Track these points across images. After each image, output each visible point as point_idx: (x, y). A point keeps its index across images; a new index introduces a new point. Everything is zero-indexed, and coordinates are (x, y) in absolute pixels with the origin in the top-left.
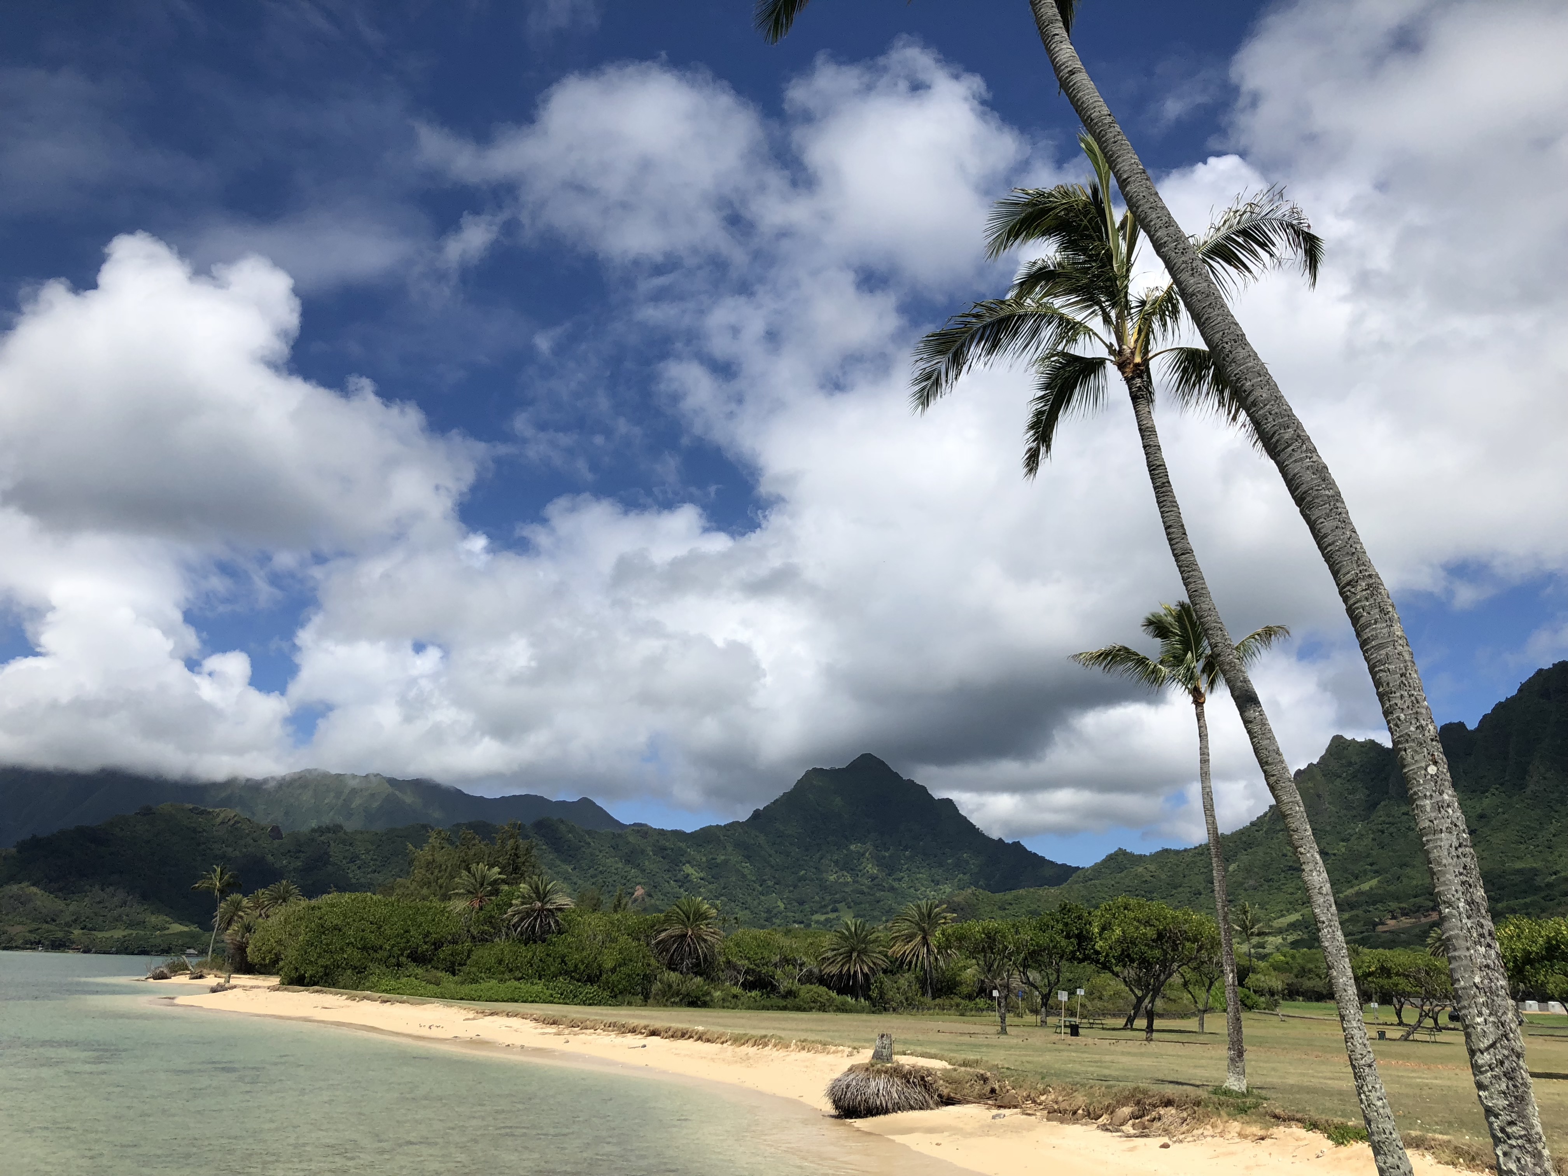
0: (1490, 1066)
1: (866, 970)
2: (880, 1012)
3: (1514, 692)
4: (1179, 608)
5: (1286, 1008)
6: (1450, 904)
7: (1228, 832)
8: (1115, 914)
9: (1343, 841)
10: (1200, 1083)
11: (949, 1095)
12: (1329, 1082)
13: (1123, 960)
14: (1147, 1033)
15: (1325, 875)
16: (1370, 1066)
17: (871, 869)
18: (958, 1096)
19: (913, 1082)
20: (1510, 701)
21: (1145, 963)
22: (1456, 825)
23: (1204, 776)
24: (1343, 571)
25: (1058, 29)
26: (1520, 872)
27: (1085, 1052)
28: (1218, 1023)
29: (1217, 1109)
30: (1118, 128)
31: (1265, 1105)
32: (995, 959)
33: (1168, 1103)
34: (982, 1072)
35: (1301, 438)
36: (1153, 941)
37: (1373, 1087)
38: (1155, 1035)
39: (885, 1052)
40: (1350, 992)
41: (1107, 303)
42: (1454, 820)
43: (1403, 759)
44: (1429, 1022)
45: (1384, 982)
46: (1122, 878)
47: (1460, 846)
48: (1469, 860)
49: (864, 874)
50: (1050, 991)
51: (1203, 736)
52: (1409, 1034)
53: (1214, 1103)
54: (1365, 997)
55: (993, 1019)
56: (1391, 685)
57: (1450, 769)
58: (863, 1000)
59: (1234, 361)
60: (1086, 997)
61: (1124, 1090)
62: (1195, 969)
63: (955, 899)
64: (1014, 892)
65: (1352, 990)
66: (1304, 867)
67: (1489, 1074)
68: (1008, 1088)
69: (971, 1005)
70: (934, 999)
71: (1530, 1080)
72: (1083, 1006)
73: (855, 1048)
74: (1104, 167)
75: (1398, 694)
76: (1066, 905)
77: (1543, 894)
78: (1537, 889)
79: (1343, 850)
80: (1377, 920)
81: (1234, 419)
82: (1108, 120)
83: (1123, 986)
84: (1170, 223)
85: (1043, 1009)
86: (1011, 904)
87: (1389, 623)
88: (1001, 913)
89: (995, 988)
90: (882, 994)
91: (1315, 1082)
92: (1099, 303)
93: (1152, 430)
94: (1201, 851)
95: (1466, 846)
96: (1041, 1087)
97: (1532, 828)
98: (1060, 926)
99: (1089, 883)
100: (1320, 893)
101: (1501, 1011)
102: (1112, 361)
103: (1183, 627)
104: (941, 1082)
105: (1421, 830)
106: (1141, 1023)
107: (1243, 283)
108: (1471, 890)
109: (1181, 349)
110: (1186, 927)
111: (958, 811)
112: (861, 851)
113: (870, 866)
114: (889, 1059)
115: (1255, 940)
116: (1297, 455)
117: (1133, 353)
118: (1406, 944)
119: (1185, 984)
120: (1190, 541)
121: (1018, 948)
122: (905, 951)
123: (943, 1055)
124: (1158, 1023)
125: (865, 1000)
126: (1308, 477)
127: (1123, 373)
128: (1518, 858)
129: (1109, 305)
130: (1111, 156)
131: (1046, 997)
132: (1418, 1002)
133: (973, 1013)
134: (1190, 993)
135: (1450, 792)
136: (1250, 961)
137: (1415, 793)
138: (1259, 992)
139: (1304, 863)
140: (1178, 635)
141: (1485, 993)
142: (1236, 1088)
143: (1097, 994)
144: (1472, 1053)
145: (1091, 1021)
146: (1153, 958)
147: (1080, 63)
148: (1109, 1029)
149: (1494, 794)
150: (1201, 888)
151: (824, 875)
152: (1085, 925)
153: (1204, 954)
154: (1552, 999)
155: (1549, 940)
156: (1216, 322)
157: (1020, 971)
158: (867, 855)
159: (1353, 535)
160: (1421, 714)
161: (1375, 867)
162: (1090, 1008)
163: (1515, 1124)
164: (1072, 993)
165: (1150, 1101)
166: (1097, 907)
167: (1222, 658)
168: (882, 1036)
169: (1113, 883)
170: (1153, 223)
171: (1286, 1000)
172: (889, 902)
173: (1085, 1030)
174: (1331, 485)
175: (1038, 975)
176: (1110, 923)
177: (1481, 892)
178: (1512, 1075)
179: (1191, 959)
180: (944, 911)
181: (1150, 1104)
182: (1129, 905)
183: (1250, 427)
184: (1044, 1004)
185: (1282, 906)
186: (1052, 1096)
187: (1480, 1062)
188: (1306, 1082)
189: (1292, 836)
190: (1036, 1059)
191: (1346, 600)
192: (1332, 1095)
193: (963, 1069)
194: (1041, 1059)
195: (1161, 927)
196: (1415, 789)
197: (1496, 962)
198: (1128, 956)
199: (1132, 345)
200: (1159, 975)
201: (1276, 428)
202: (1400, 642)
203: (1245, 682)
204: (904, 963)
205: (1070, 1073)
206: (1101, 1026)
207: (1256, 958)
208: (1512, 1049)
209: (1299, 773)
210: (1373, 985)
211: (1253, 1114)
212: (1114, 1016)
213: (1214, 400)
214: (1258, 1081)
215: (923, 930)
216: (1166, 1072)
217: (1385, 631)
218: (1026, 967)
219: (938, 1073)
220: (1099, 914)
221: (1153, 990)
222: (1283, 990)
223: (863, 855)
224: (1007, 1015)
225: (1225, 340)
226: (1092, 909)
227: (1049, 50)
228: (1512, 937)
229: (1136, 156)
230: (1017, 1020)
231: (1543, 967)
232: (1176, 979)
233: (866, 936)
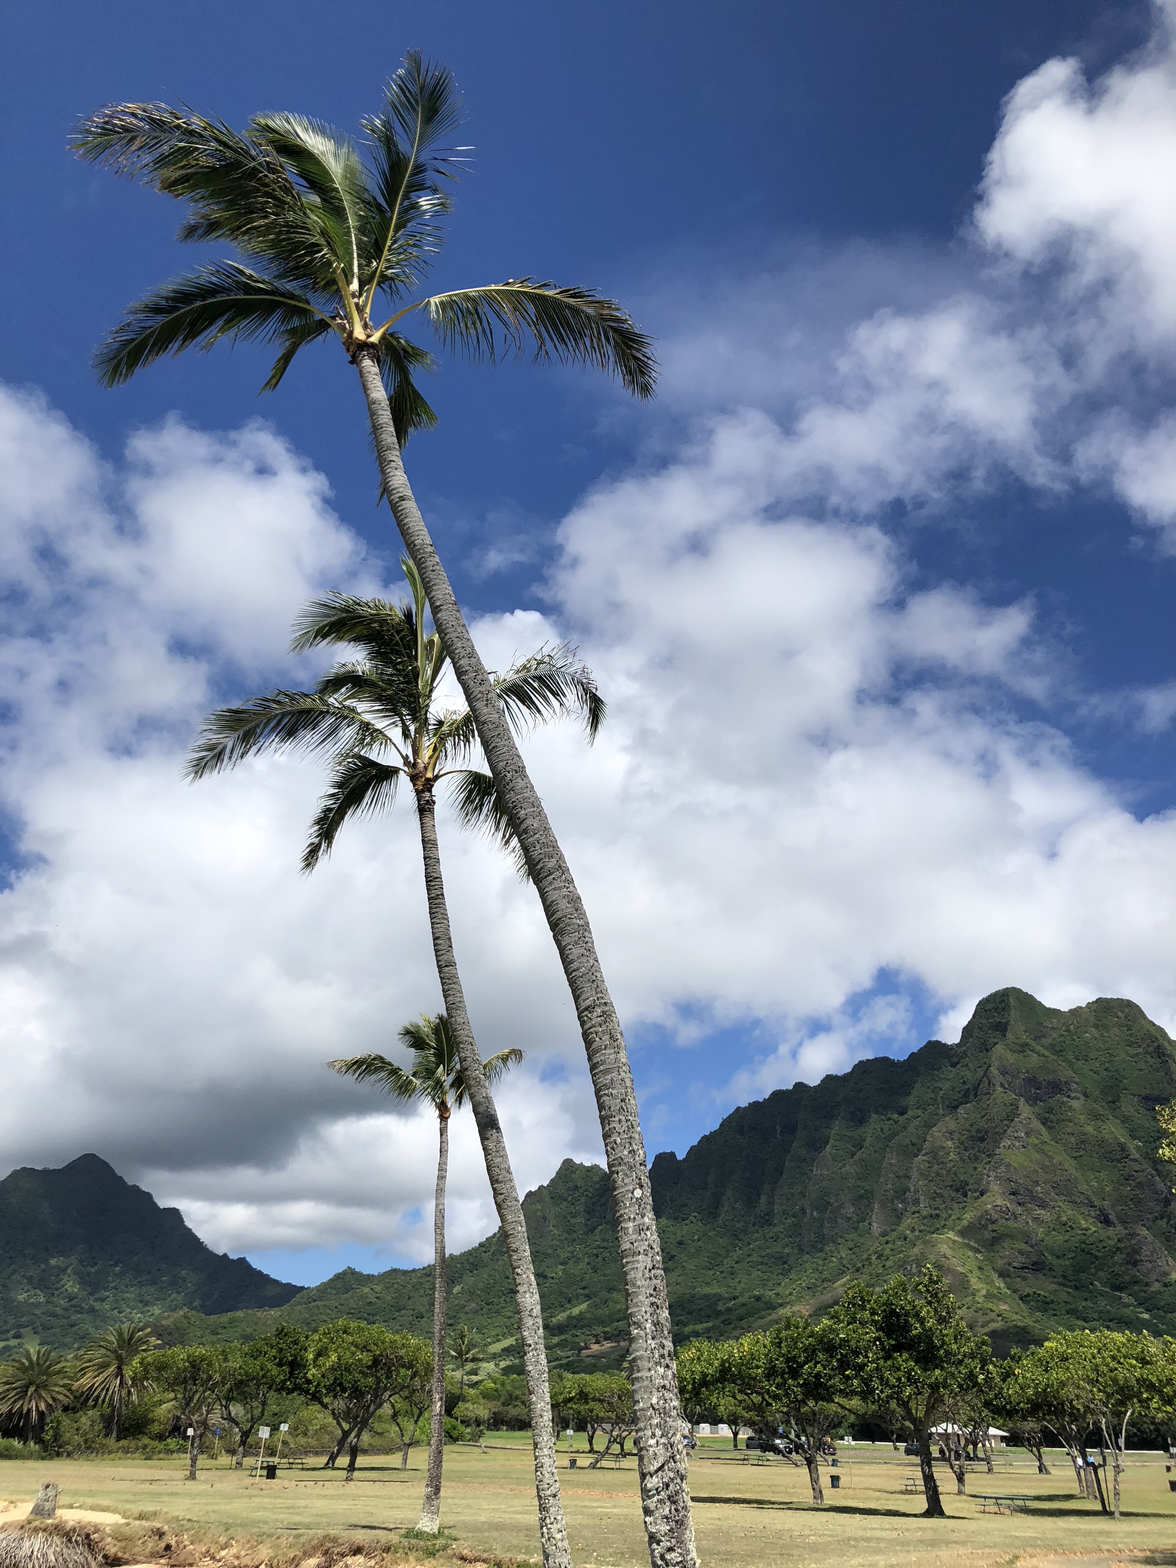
0: (657, 1489)
1: (43, 1407)
2: (51, 1459)
3: (717, 1127)
4: (438, 1021)
5: (491, 1439)
6: (638, 1325)
7: (457, 1253)
8: (332, 1339)
9: (562, 1264)
10: (393, 1526)
11: (116, 1554)
12: (516, 1516)
13: (334, 1390)
14: (349, 1471)
15: (537, 1297)
16: (555, 1496)
17: (71, 1286)
18: (126, 1556)
19: (76, 1541)
20: (714, 1134)
21: (357, 1393)
22: (652, 1248)
23: (440, 1191)
24: (583, 997)
25: (395, 456)
26: (707, 1296)
27: (279, 1497)
28: (420, 1458)
29: (407, 1554)
30: (437, 559)
31: (454, 1546)
32: (197, 1391)
33: (357, 1551)
34: (159, 1525)
35: (561, 868)
36: (368, 1367)
37: (555, 1519)
38: (356, 1474)
39: (48, 1505)
40: (546, 1418)
41: (408, 717)
42: (651, 1242)
43: (615, 1182)
44: (616, 1449)
45: (583, 1408)
46: (346, 1299)
47: (653, 1268)
48: (659, 1281)
49: (61, 1293)
50: (252, 1427)
51: (443, 1151)
52: (597, 1462)
53: (404, 1548)
54: (561, 1423)
55: (182, 1462)
56: (612, 1109)
57: (653, 1194)
58: (32, 1444)
59: (512, 789)
60: (290, 1433)
61: (313, 1539)
62: (407, 1398)
63: (163, 1322)
64: (230, 1315)
65: (548, 1416)
66: (519, 1288)
67: (655, 1499)
68: (186, 1543)
69: (161, 1446)
70: (118, 1441)
71: (690, 1503)
72: (285, 1443)
73: (12, 1502)
74: (421, 592)
75: (617, 1119)
76: (283, 1329)
77: (722, 1319)
78: (719, 1313)
79: (560, 1273)
80: (582, 1344)
81: (507, 842)
82: (430, 549)
83: (330, 1420)
84: (472, 654)
85: (241, 1449)
86: (225, 1328)
87: (616, 1050)
88: (214, 1338)
89: (191, 1426)
90: (56, 1437)
91: (506, 1518)
92: (400, 715)
93: (434, 844)
94: (428, 1272)
95: (658, 1268)
96: (223, 1540)
97: (720, 1255)
98: (274, 1352)
99: (313, 1304)
100: (530, 1316)
101: (671, 1432)
102: (405, 772)
103: (439, 1040)
104: (109, 1539)
105: (622, 1252)
106: (343, 1461)
107: (533, 723)
108: (658, 1311)
109: (471, 772)
110: (403, 1352)
111: (183, 1222)
112: (63, 1266)
113: (71, 1283)
114: (50, 1514)
115: (469, 1366)
116: (556, 884)
117: (426, 768)
118: (605, 1369)
119: (395, 1416)
120: (454, 954)
121: (224, 1378)
122: (94, 1384)
123: (117, 1508)
124: (361, 1461)
125: (35, 1443)
126: (563, 906)
127: (414, 785)
128: (706, 1283)
129: (410, 720)
130: (428, 582)
131: (246, 1434)
132: (608, 1427)
133: (161, 1456)
134: (398, 1424)
135: (650, 1216)
136: (462, 1388)
137: (621, 1216)
138: (465, 1422)
139: (519, 1284)
140: (434, 1048)
141: (660, 1414)
142: (427, 1530)
143: (302, 1429)
144: (643, 1476)
145: (291, 1461)
146: (366, 1387)
147: (410, 491)
148: (308, 1469)
149: (692, 1222)
150: (423, 1310)
151: (12, 1294)
152: (301, 1350)
153: (417, 1382)
154: (722, 1421)
155: (723, 1362)
156: (502, 751)
157: (222, 1405)
158: (69, 1271)
159: (596, 963)
160: (634, 1138)
161: (586, 1292)
162: (292, 1446)
163: (674, 1550)
164: (275, 1429)
165: (339, 1549)
166: (315, 1331)
167: (469, 1073)
168: (47, 1487)
169: (337, 1304)
170: (457, 651)
171: (492, 1430)
172: (86, 1327)
173: (283, 1471)
174: (582, 914)
175: (241, 1408)
176: (326, 1348)
177: (665, 1314)
178: (675, 1499)
179: (404, 1387)
180: (148, 1335)
181: (338, 1554)
182: (349, 1328)
183: (519, 851)
184: (243, 1443)
185: (498, 1331)
186: (234, 1551)
187: (649, 1486)
188: (497, 1518)
189: (511, 1256)
190: (223, 1507)
191: (583, 1024)
192: (520, 1531)
193: (137, 1522)
194: (228, 1508)
195: (378, 1353)
196: (622, 1212)
197: (672, 1383)
198: (341, 1385)
199: (426, 760)
200: (369, 1406)
201: (542, 856)
202: (624, 1068)
203: (487, 1098)
204: (89, 1398)
205: (259, 1522)
206: (300, 1466)
207: (468, 1385)
208: (678, 1471)
209: (530, 1195)
210: (571, 1412)
211: (441, 1557)
212: (317, 1454)
213: (490, 824)
214: (450, 1520)
215: (119, 1358)
216: (361, 1516)
217: (612, 1057)
218: (229, 1399)
219: (108, 1528)
220: (317, 1338)
221: (361, 1422)
222: (489, 1420)
223: (65, 1270)
224: (200, 1457)
225: (508, 769)
226: (310, 1333)
227: (383, 472)
228: (693, 1360)
229: (450, 588)
230: (210, 1463)
231: (716, 1389)
232: (386, 1410)
233: (49, 1367)
